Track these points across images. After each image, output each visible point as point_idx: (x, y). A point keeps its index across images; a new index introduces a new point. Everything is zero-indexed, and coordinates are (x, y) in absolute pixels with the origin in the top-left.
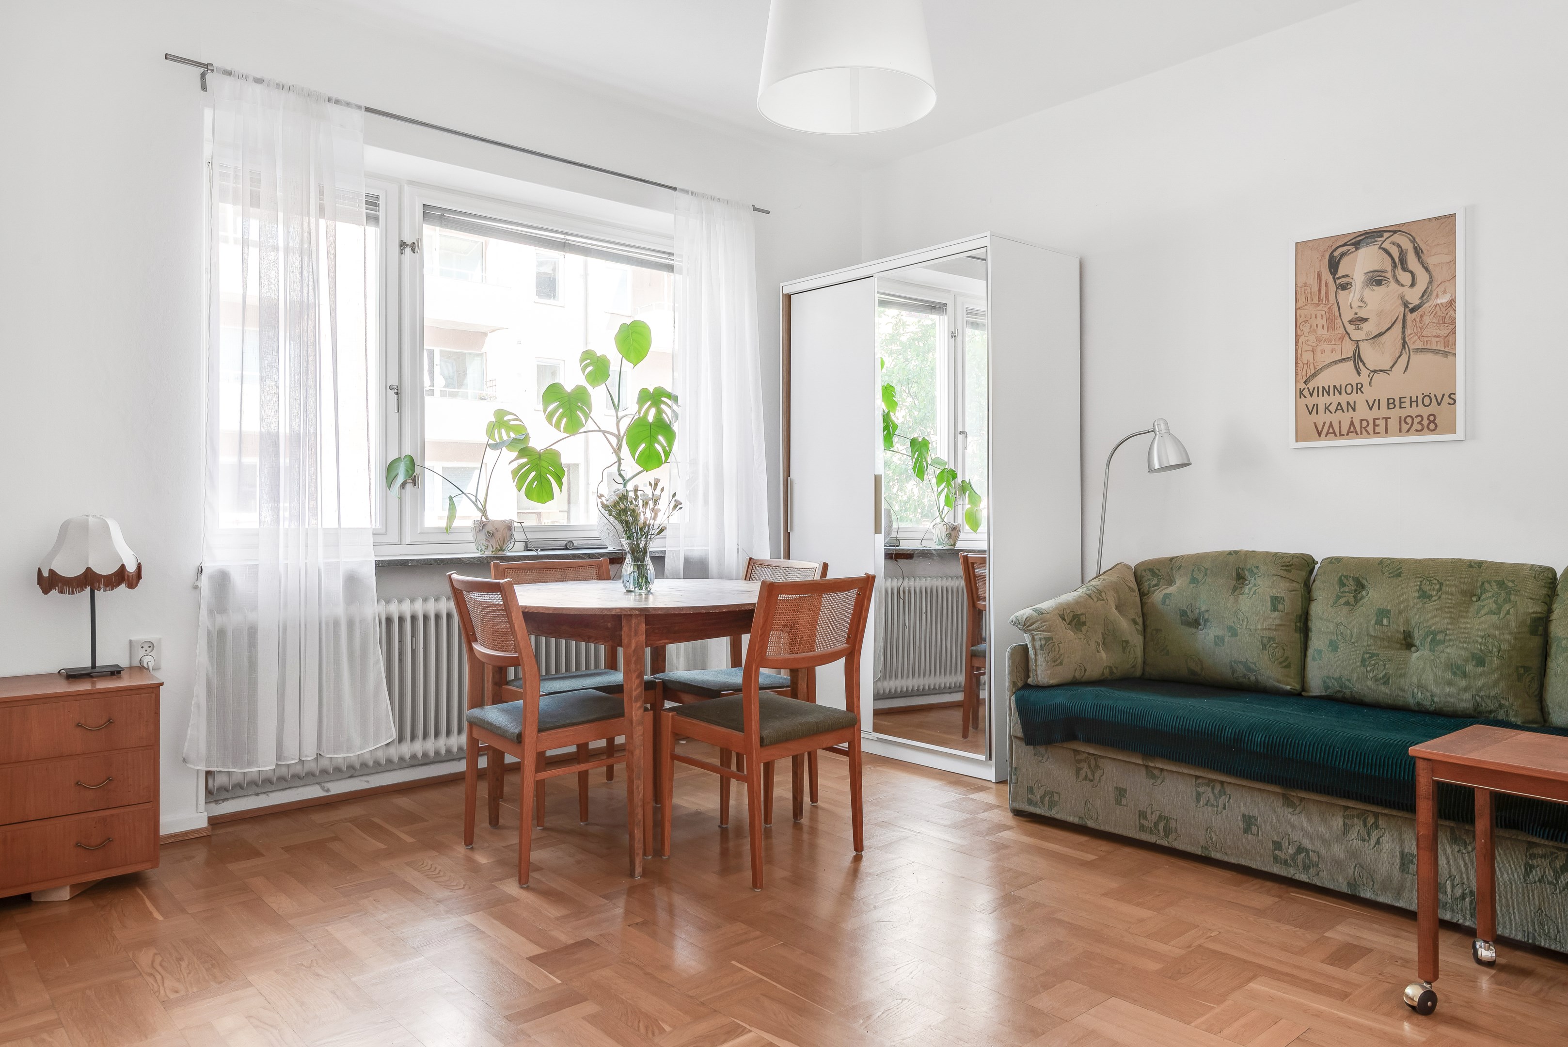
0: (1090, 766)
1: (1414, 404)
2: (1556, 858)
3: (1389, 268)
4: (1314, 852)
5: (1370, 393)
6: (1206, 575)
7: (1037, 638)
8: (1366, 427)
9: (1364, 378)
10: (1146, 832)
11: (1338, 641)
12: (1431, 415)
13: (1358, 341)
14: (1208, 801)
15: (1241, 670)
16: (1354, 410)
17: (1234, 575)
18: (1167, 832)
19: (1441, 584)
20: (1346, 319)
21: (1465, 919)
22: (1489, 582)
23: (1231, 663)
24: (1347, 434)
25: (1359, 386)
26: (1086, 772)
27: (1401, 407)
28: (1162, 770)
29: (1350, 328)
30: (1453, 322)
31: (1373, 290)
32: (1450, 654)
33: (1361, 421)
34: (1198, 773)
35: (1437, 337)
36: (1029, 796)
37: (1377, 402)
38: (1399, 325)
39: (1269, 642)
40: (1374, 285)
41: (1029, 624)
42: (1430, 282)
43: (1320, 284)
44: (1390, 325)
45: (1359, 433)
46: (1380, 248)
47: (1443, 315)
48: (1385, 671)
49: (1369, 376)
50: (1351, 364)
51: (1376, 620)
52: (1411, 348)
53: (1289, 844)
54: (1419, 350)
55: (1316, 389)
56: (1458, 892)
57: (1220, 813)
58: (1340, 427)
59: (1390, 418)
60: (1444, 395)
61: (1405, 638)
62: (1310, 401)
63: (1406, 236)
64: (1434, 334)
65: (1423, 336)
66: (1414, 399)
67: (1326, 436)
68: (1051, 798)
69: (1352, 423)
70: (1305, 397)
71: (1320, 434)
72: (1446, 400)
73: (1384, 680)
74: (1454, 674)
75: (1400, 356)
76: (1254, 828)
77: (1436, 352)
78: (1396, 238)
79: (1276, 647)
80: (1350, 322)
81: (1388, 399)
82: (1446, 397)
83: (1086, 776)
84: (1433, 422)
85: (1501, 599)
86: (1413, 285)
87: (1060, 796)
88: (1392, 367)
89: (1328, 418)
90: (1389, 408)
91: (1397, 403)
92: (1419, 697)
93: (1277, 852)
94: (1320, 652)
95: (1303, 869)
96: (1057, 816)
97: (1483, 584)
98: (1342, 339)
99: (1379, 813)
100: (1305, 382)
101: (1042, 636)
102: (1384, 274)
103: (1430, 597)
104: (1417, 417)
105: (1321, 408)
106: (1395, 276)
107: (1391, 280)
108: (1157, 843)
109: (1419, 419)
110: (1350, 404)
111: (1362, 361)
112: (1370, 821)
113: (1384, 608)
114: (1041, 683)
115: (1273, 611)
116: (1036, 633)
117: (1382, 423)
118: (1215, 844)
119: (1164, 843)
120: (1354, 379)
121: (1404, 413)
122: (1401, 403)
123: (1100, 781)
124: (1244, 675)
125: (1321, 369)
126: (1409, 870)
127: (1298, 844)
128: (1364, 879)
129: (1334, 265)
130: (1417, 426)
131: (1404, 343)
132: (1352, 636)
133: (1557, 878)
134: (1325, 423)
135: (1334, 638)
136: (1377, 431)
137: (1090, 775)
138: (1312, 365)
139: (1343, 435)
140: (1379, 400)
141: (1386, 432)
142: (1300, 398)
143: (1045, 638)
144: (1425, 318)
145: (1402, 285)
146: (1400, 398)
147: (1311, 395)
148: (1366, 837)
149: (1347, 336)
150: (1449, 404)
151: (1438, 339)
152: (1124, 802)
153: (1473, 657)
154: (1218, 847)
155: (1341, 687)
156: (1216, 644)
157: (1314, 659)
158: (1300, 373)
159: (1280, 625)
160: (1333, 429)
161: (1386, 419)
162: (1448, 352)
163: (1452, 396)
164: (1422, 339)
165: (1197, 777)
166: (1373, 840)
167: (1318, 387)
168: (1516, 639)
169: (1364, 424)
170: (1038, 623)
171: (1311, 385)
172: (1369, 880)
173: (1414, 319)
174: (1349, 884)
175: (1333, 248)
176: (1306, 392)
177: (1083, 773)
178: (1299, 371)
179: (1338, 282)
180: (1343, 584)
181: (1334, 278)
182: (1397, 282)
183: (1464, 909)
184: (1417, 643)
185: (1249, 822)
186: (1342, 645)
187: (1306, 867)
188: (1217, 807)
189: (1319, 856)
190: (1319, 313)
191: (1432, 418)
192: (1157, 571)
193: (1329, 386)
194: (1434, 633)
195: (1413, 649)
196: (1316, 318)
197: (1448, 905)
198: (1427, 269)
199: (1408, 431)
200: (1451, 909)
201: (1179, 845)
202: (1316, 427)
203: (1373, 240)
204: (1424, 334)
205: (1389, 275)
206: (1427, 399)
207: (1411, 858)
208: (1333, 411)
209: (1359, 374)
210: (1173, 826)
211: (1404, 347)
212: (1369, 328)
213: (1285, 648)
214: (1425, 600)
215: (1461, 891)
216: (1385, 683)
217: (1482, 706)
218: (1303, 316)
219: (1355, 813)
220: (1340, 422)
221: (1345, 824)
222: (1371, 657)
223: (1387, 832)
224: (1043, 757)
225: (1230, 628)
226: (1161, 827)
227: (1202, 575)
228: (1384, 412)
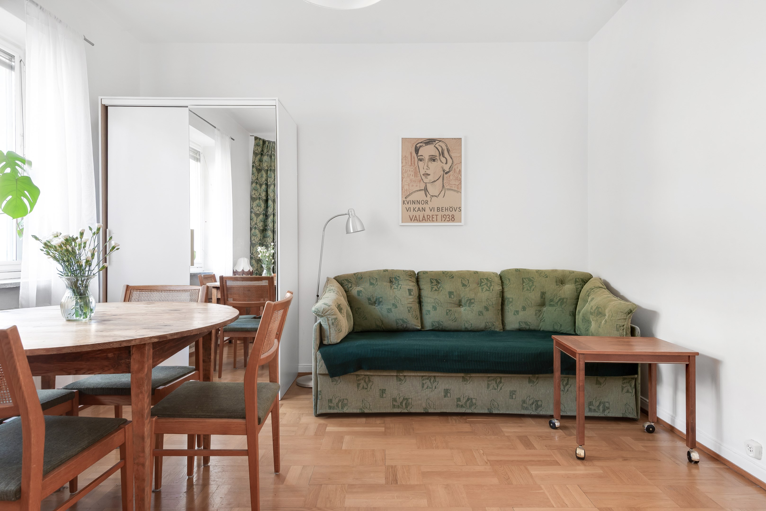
0: (365, 381)
1: (447, 210)
2: (564, 381)
3: (438, 155)
4: (474, 399)
5: (430, 205)
6: (377, 281)
7: (330, 319)
8: (429, 218)
9: (428, 198)
10: (396, 408)
11: (436, 306)
12: (452, 215)
13: (426, 183)
14: (428, 386)
15: (401, 322)
16: (425, 211)
17: (389, 280)
18: (407, 405)
19: (468, 280)
20: (422, 174)
21: (533, 412)
22: (483, 279)
23: (396, 320)
24: (422, 221)
25: (427, 201)
26: (363, 385)
27: (442, 211)
28: (405, 376)
29: (423, 177)
30: (460, 180)
31: (432, 163)
32: (477, 308)
33: (427, 215)
34: (422, 374)
35: (455, 185)
36: (329, 404)
37: (433, 208)
38: (441, 178)
39: (410, 309)
40: (432, 161)
41: (325, 312)
42: (452, 163)
43: (411, 157)
44: (438, 178)
45: (427, 220)
46: (434, 146)
47: (457, 177)
48: (455, 317)
49: (430, 197)
50: (423, 192)
51: (449, 296)
52: (445, 188)
53: (464, 398)
54: (449, 189)
55: (410, 201)
56: (531, 402)
57: (433, 391)
58: (419, 218)
59: (438, 215)
60: (457, 207)
61: (459, 302)
62: (408, 206)
63: (444, 144)
64: (454, 184)
65: (450, 184)
66: (447, 208)
67: (414, 221)
68: (343, 402)
69: (424, 216)
70: (405, 204)
71: (411, 220)
72: (458, 209)
73: (455, 320)
74: (479, 315)
75: (442, 191)
76: (449, 394)
77: (455, 191)
78: (440, 143)
79: (413, 311)
80: (423, 175)
81: (437, 208)
82: (458, 208)
83: (363, 387)
84: (453, 218)
85: (489, 285)
86: (446, 163)
87: (348, 400)
88: (439, 195)
89: (415, 213)
90: (437, 211)
91: (441, 209)
92: (467, 325)
93: (458, 403)
94: (429, 311)
95: (469, 407)
96: (347, 411)
97: (481, 280)
98: (420, 181)
99: (502, 377)
100: (405, 198)
101: (332, 318)
102: (436, 157)
103: (466, 286)
104: (447, 215)
105: (412, 209)
106: (440, 159)
107: (439, 160)
108: (402, 412)
109: (449, 216)
110: (423, 208)
111: (427, 191)
112: (498, 380)
113: (451, 291)
114: (333, 343)
115: (410, 295)
116: (329, 316)
117: (435, 217)
118: (430, 405)
119: (405, 411)
120: (425, 199)
121: (443, 213)
122: (442, 209)
123: (371, 388)
124: (402, 324)
125: (412, 193)
126: (513, 397)
127: (467, 397)
128: (495, 405)
129: (417, 150)
130: (447, 219)
131: (443, 186)
132: (441, 303)
133: (564, 388)
134: (413, 215)
135: (434, 305)
136: (433, 220)
137: (365, 386)
138: (408, 191)
139: (420, 221)
140: (434, 208)
141: (437, 221)
142: (403, 204)
143: (334, 319)
144: (450, 177)
145: (443, 163)
146: (442, 208)
147: (408, 203)
148: (496, 388)
149: (422, 180)
150: (459, 211)
151: (455, 186)
152: (384, 395)
153: (485, 308)
154: (432, 407)
155: (439, 325)
156: (388, 312)
157: (427, 314)
158: (403, 194)
159: (413, 301)
160: (416, 218)
161: (437, 215)
162: (458, 191)
163: (460, 208)
164: (449, 185)
165: (422, 376)
166: (499, 388)
167: (411, 201)
168: (496, 299)
169: (429, 217)
170: (330, 311)
171: (408, 199)
172: (497, 406)
173: (447, 177)
174: (488, 409)
175: (417, 143)
176: (406, 202)
177: (361, 386)
178: (403, 193)
179: (419, 157)
180: (432, 282)
181: (417, 156)
182: (441, 161)
183: (533, 408)
184: (462, 304)
185: (447, 392)
186: (438, 307)
187: (471, 406)
188: (432, 388)
189: (476, 400)
190: (411, 170)
191: (453, 216)
192: (350, 280)
193: (415, 200)
194: (470, 300)
195: (461, 306)
196: (410, 171)
197: (527, 408)
198: (451, 158)
199: (444, 221)
200: (528, 409)
201: (413, 411)
202: (410, 217)
203: (432, 143)
204: (450, 183)
205: (438, 158)
206: (451, 209)
207: (514, 392)
208: (417, 211)
209: (426, 196)
210: (410, 402)
211: (443, 187)
212: (431, 178)
213: (416, 311)
214: (465, 287)
215: (532, 401)
216: (455, 321)
217: (487, 326)
218: (405, 170)
219: (492, 378)
220: (419, 215)
221: (488, 384)
222: (449, 311)
223: (505, 384)
224: (337, 382)
225: (393, 305)
226: (404, 404)
227: (375, 281)
228: (436, 213)
